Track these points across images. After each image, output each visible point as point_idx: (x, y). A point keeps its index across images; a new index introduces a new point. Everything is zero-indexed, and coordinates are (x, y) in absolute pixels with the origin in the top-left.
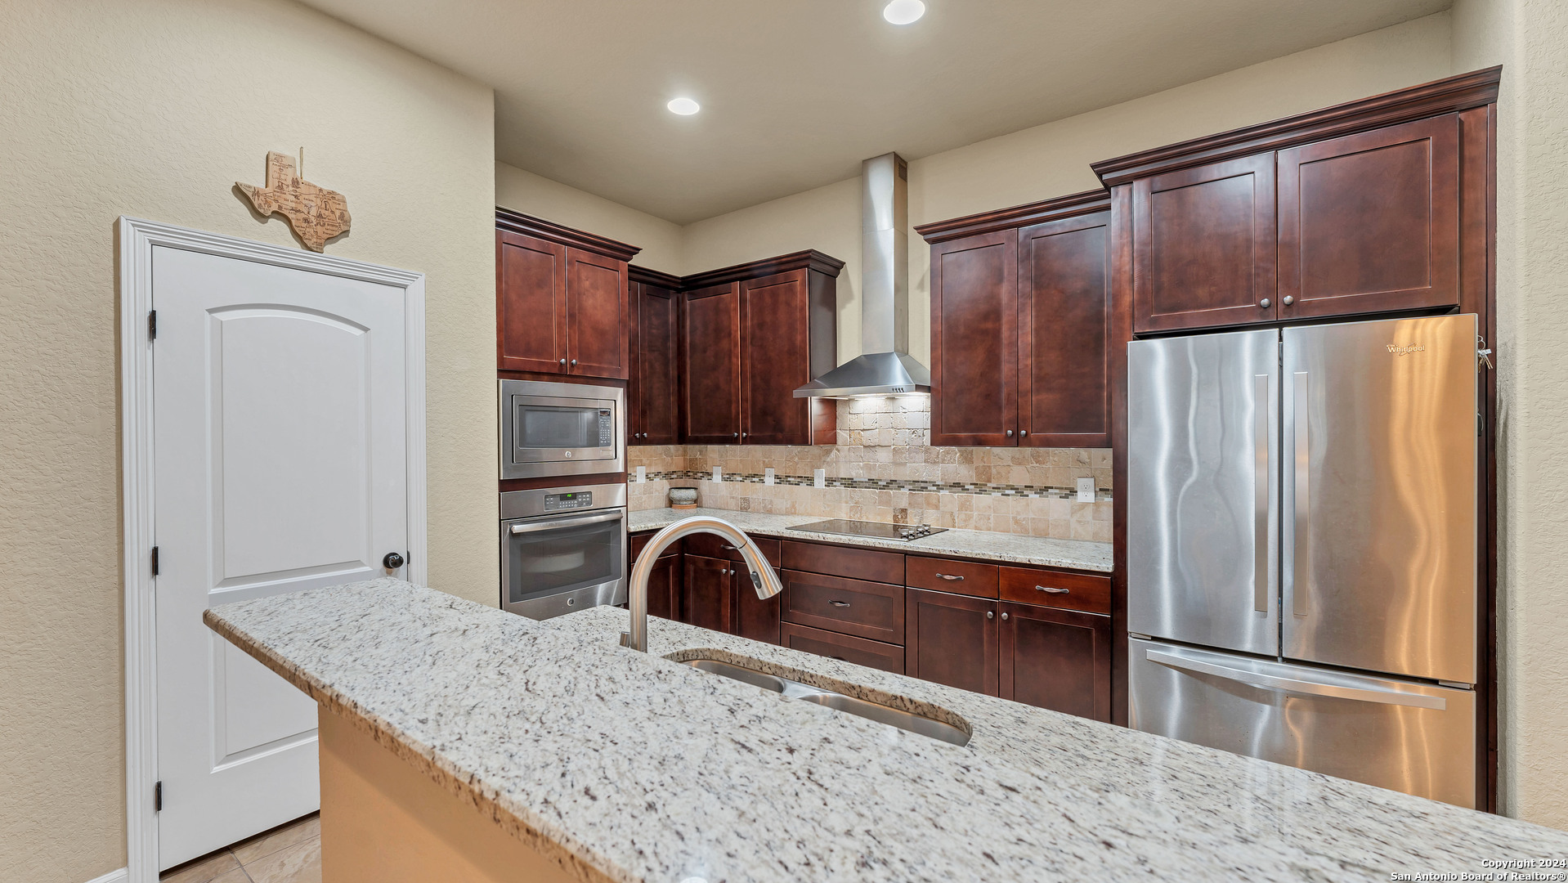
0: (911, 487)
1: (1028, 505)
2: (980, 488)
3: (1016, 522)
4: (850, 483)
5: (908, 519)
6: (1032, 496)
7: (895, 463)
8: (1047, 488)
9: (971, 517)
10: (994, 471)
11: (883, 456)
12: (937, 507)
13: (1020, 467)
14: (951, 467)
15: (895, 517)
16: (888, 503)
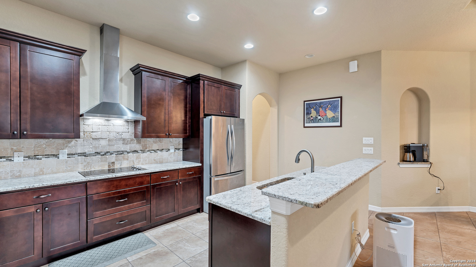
0: (116, 154)
1: (158, 155)
2: (143, 151)
3: (154, 160)
4: (84, 155)
5: (115, 166)
6: (159, 152)
7: (109, 145)
8: (163, 149)
9: (140, 161)
10: (148, 146)
11: (103, 143)
12: (127, 159)
13: (155, 144)
14: (133, 145)
15: (109, 166)
16: (105, 161)
